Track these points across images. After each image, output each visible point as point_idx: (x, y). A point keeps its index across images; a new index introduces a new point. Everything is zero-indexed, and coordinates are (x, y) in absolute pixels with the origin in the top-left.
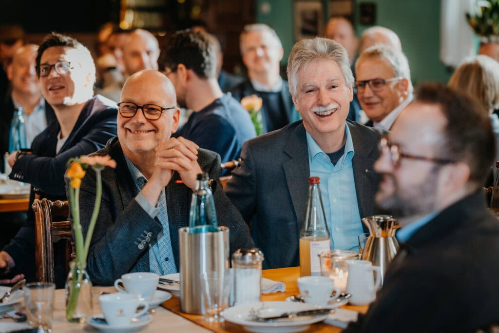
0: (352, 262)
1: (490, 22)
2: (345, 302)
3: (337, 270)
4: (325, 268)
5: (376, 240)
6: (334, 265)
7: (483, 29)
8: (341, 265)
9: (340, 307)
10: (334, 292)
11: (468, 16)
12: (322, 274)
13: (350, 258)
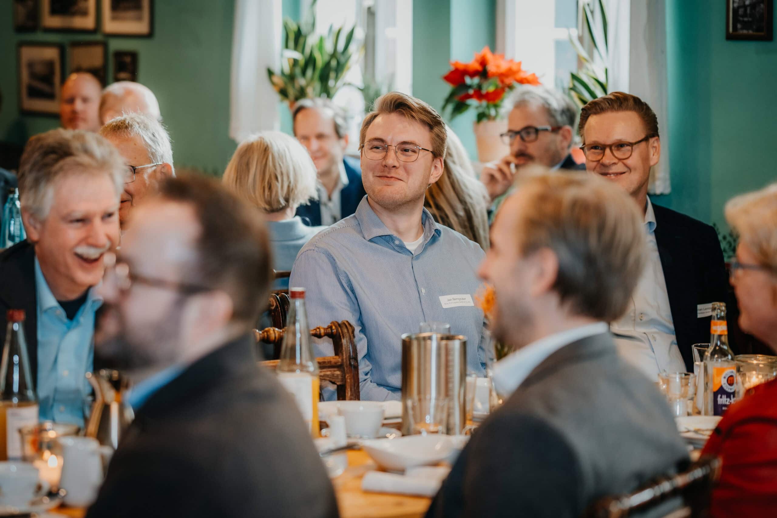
0: (69, 442)
1: (301, 82)
2: (55, 503)
3: (47, 454)
4: (29, 450)
5: (106, 409)
6: (44, 446)
7: (292, 92)
8: (53, 446)
9: (48, 511)
10: (39, 488)
11: (270, 73)
12: (25, 459)
13: (66, 435)
